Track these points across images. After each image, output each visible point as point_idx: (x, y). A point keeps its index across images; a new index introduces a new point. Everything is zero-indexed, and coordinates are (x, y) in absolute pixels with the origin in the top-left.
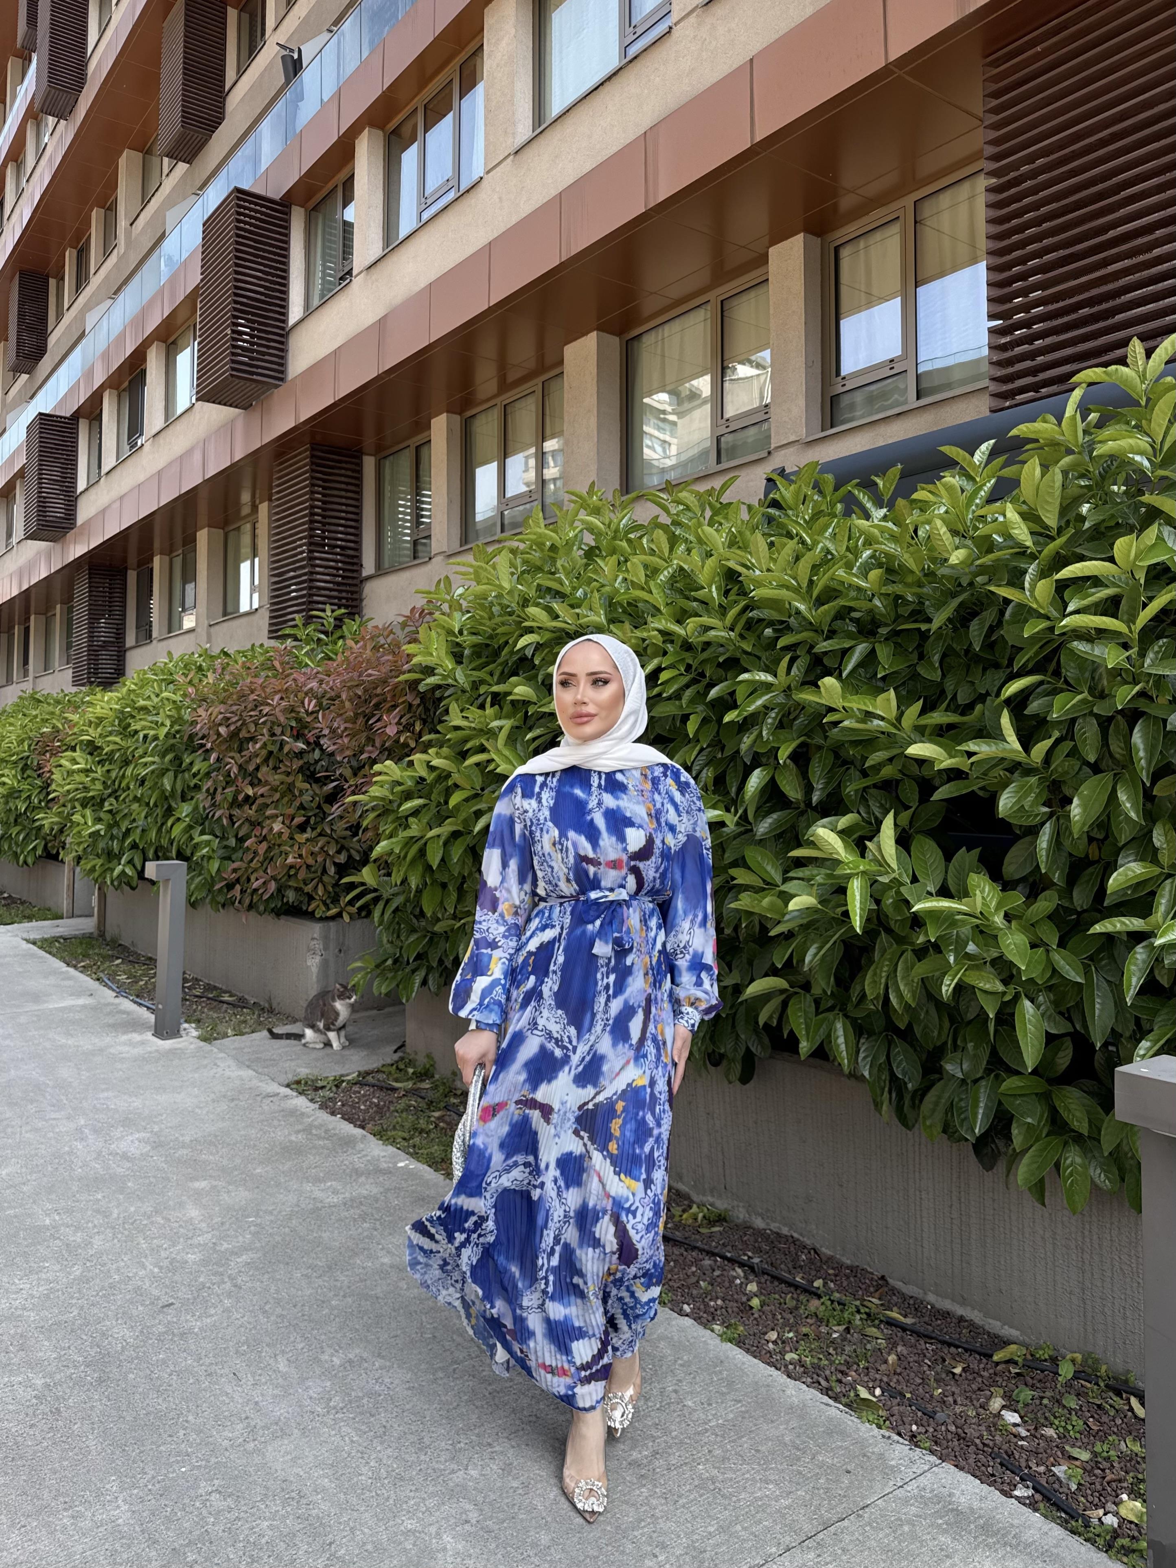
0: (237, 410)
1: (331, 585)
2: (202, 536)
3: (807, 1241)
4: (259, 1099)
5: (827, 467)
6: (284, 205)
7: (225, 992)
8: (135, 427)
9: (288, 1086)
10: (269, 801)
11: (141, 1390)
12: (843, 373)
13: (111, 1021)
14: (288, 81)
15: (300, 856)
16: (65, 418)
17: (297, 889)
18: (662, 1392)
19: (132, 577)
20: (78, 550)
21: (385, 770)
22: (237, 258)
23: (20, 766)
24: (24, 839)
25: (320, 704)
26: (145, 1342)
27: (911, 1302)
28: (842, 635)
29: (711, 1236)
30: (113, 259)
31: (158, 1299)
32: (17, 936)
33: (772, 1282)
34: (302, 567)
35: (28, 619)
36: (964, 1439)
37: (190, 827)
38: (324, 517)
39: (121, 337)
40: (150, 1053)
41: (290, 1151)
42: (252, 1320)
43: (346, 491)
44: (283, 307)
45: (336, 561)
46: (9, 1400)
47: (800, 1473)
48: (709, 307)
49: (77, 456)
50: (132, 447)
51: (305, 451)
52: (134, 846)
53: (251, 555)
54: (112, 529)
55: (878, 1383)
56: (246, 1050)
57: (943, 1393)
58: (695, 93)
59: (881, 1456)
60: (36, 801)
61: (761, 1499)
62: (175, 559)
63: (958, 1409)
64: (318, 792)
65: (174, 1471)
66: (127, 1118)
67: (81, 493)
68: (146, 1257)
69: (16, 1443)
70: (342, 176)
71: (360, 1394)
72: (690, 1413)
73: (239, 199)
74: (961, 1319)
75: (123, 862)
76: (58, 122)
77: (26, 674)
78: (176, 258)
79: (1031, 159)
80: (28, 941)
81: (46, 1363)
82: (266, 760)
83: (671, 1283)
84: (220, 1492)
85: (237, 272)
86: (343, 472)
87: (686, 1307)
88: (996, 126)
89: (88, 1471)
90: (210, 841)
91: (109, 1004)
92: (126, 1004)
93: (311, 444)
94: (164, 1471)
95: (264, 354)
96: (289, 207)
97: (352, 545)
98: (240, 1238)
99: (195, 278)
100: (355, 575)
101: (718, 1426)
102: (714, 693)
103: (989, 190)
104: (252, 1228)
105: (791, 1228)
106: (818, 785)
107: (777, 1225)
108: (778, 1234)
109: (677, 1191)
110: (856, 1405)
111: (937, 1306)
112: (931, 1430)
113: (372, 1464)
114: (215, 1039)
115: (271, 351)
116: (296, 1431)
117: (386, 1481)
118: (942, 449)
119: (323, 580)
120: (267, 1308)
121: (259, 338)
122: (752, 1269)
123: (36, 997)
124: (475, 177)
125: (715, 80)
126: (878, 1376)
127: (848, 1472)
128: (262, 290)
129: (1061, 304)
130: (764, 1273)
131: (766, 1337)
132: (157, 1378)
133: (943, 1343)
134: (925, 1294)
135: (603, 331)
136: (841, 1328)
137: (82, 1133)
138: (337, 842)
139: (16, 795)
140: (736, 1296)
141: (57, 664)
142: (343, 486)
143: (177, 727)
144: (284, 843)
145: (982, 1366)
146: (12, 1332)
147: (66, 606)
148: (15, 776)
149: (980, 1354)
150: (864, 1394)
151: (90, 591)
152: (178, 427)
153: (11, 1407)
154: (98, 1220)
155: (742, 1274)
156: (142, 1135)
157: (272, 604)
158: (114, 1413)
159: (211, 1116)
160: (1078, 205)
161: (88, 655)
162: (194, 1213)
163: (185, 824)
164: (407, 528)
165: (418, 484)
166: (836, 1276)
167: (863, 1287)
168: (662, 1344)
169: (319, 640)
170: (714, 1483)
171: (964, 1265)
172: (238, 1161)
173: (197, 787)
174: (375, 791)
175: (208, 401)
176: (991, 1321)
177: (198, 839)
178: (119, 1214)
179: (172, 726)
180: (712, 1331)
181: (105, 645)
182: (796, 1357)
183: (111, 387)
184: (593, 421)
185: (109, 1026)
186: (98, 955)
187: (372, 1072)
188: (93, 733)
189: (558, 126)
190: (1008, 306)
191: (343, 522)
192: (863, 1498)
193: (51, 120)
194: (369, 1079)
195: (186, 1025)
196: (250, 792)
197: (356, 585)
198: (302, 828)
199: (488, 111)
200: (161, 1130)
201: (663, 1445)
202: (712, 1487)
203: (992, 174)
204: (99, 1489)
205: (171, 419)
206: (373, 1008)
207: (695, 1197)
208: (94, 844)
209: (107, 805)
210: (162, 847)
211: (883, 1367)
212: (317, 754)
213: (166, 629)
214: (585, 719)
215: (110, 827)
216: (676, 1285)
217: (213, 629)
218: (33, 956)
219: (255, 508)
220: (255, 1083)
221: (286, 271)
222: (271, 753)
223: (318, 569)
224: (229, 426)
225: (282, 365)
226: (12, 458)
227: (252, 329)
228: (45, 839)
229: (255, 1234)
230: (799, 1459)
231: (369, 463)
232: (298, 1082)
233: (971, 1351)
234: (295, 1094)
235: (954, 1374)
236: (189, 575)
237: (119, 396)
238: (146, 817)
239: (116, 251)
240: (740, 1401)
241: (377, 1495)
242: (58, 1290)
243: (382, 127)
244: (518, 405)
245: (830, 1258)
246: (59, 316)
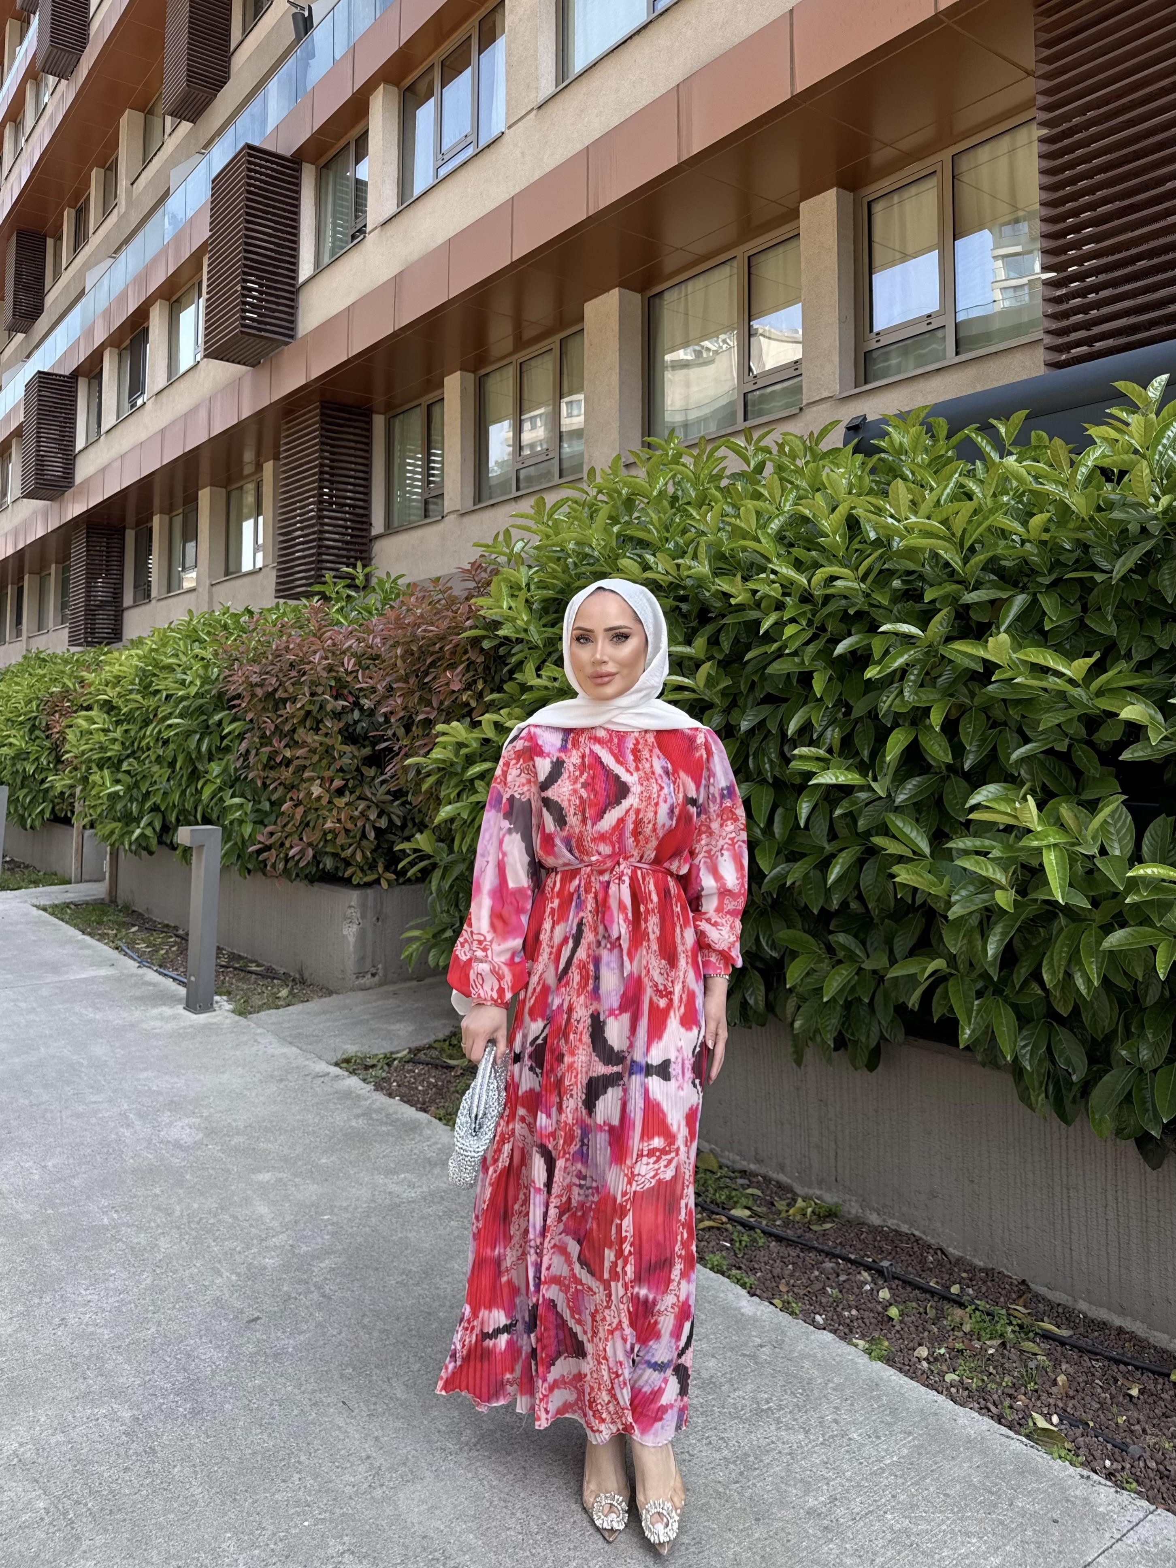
0: (244, 367)
1: (340, 544)
2: (204, 496)
3: (932, 1241)
4: (309, 1079)
5: (937, 410)
6: (296, 161)
7: (252, 962)
8: (136, 385)
9: (337, 1064)
10: (307, 763)
11: (241, 1423)
12: (876, 329)
13: (138, 993)
14: (298, 39)
15: (339, 821)
16: (64, 376)
17: (335, 855)
18: (821, 1421)
19: (130, 536)
20: (76, 508)
21: (450, 731)
22: (248, 214)
23: (29, 726)
24: (30, 802)
25: (359, 663)
26: (236, 1365)
27: (1060, 1310)
28: (988, 585)
29: (825, 1234)
30: (113, 219)
31: (242, 1312)
32: (26, 902)
33: (903, 1288)
34: (312, 526)
35: (22, 579)
36: (1168, 1477)
37: (220, 789)
38: (332, 475)
39: (123, 296)
40: (185, 1028)
41: (352, 1138)
42: (352, 1337)
43: (356, 449)
44: (294, 264)
45: (345, 520)
46: (95, 1437)
47: (1002, 1523)
48: (735, 263)
49: (75, 414)
50: (132, 407)
51: (316, 408)
52: (155, 809)
53: (255, 514)
54: (112, 488)
55: (1052, 1409)
56: (285, 1025)
57: (1128, 1420)
58: (729, 46)
59: (1086, 1501)
60: (45, 763)
61: (967, 1556)
62: (175, 519)
63: (1152, 1441)
64: (356, 753)
65: (296, 1526)
66: (172, 1101)
67: (80, 452)
68: (220, 1262)
69: (111, 1492)
70: (356, 132)
71: (492, 1427)
72: (859, 1449)
73: (250, 155)
74: (1120, 1331)
75: (142, 825)
76: (59, 81)
77: (19, 634)
78: (181, 216)
79: (1083, 110)
80: (38, 907)
81: (130, 1391)
82: (303, 722)
83: (796, 1290)
84: (353, 1553)
85: (247, 229)
86: (352, 430)
87: (818, 1317)
88: (1047, 77)
89: (199, 1526)
90: (242, 805)
91: (132, 975)
92: (151, 975)
93: (321, 402)
94: (284, 1526)
95: (274, 311)
96: (300, 164)
97: (361, 503)
98: (319, 1240)
99: (203, 233)
100: (364, 534)
101: (893, 1464)
102: (841, 648)
103: (1041, 140)
104: (329, 1227)
105: (911, 1225)
106: (971, 747)
107: (895, 1221)
108: (896, 1231)
109: (778, 1182)
110: (1037, 1436)
111: (1090, 1314)
112: (1128, 1466)
113: (518, 1515)
114: (250, 1013)
115: (280, 308)
116: (428, 1473)
117: (539, 1537)
118: (1116, 384)
119: (332, 539)
120: (366, 1321)
121: (267, 294)
122: (880, 1272)
123: (55, 968)
124: (495, 133)
125: (751, 32)
126: (1051, 1401)
127: (1055, 1521)
128: (272, 246)
129: (1117, 256)
130: (894, 1278)
131: (916, 1354)
132: (257, 1409)
133: (1109, 1359)
134: (1075, 1301)
135: (625, 287)
136: (997, 1342)
137: (127, 1118)
138: (377, 806)
139: (23, 756)
140: (869, 1305)
141: (51, 624)
142: (352, 444)
143: (207, 687)
144: (324, 808)
145: (1160, 1387)
146: (86, 1353)
147: (61, 566)
148: (23, 737)
149: (1153, 1372)
150: (1042, 1423)
151: (87, 551)
152: (181, 386)
153: (99, 1446)
154: (160, 1218)
155: (869, 1279)
156: (192, 1120)
157: (280, 563)
158: (216, 1453)
159: (262, 1099)
160: (1137, 156)
161: (86, 615)
162: (263, 1209)
163: (215, 786)
164: (417, 487)
165: (429, 443)
166: (971, 1280)
167: (1004, 1292)
168: (807, 1364)
169: (349, 596)
170: (908, 1537)
171: (1123, 1271)
172: (299, 1150)
173: (228, 749)
174: (437, 754)
175: (216, 358)
176: (1156, 1333)
177: (229, 802)
178: (182, 1212)
179: (201, 686)
180: (856, 1346)
181: (102, 605)
182: (957, 1378)
183: (111, 346)
184: (615, 379)
185: (137, 998)
186: (113, 922)
187: (423, 1049)
188: (111, 693)
189: (584, 80)
190: (1063, 258)
191: (352, 480)
192: (1082, 1554)
193: (51, 80)
194: (421, 1056)
195: (217, 998)
196: (288, 754)
197: (365, 544)
198: (340, 792)
199: (509, 65)
200: (211, 1115)
201: (840, 1489)
202: (908, 1542)
203: (1043, 124)
204: (214, 1549)
205: (173, 376)
206: (412, 979)
207: (798, 1189)
208: (111, 808)
209: (125, 766)
210: (185, 810)
211: (1054, 1390)
212: (356, 714)
213: (165, 589)
214: (606, 679)
215: (129, 789)
216: (802, 1292)
217: (215, 588)
218: (45, 923)
219: (259, 467)
220: (301, 1061)
221: (297, 228)
222: (308, 713)
223: (326, 528)
224: (237, 384)
225: (292, 322)
226: (8, 417)
227: (261, 285)
228: (52, 802)
229: (333, 1234)
230: (995, 1506)
231: (379, 422)
232: (347, 1061)
233: (1143, 1368)
234: (346, 1074)
235: (1131, 1396)
236: (190, 533)
237: (120, 355)
238: (168, 780)
239: (116, 210)
240: (910, 1433)
241: (533, 1555)
242: (130, 1302)
243: (397, 84)
244: (533, 363)
245: (959, 1260)
246: (57, 276)
